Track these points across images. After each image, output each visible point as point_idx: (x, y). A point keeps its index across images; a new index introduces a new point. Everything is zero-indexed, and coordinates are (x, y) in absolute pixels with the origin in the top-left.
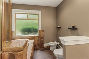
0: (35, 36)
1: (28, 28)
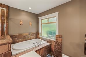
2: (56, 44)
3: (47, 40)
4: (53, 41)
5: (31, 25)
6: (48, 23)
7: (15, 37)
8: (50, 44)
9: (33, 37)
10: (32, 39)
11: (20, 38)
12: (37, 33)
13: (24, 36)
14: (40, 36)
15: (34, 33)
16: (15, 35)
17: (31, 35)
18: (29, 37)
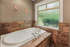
0: (53, 30)
1: (48, 20)
2: (60, 35)
3: (46, 29)
4: (56, 30)
5: (26, 12)
6: (47, 10)
7: (9, 26)
8: (51, 34)
9: (29, 25)
10: (28, 28)
11: (15, 27)
12: (33, 21)
13: (20, 25)
14: (36, 25)
15: (30, 22)
16: (8, 23)
17: (27, 23)
18: (24, 26)
